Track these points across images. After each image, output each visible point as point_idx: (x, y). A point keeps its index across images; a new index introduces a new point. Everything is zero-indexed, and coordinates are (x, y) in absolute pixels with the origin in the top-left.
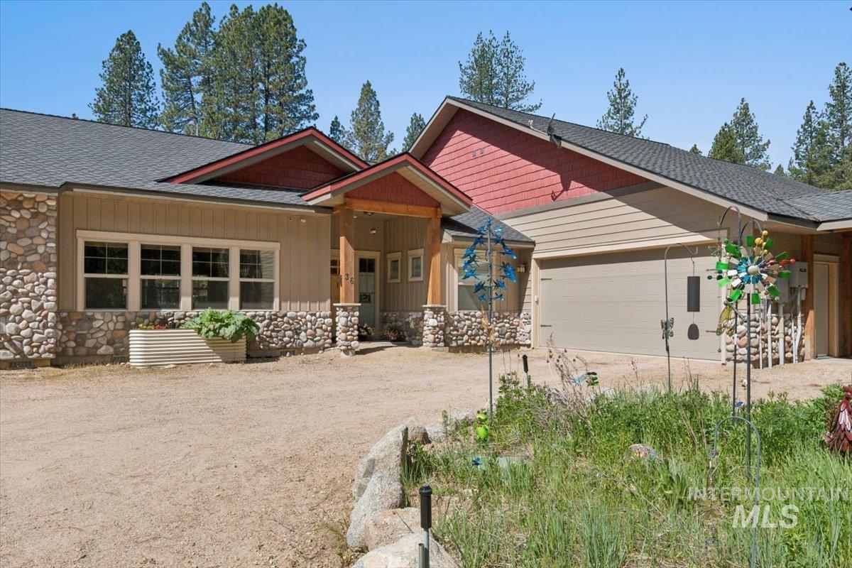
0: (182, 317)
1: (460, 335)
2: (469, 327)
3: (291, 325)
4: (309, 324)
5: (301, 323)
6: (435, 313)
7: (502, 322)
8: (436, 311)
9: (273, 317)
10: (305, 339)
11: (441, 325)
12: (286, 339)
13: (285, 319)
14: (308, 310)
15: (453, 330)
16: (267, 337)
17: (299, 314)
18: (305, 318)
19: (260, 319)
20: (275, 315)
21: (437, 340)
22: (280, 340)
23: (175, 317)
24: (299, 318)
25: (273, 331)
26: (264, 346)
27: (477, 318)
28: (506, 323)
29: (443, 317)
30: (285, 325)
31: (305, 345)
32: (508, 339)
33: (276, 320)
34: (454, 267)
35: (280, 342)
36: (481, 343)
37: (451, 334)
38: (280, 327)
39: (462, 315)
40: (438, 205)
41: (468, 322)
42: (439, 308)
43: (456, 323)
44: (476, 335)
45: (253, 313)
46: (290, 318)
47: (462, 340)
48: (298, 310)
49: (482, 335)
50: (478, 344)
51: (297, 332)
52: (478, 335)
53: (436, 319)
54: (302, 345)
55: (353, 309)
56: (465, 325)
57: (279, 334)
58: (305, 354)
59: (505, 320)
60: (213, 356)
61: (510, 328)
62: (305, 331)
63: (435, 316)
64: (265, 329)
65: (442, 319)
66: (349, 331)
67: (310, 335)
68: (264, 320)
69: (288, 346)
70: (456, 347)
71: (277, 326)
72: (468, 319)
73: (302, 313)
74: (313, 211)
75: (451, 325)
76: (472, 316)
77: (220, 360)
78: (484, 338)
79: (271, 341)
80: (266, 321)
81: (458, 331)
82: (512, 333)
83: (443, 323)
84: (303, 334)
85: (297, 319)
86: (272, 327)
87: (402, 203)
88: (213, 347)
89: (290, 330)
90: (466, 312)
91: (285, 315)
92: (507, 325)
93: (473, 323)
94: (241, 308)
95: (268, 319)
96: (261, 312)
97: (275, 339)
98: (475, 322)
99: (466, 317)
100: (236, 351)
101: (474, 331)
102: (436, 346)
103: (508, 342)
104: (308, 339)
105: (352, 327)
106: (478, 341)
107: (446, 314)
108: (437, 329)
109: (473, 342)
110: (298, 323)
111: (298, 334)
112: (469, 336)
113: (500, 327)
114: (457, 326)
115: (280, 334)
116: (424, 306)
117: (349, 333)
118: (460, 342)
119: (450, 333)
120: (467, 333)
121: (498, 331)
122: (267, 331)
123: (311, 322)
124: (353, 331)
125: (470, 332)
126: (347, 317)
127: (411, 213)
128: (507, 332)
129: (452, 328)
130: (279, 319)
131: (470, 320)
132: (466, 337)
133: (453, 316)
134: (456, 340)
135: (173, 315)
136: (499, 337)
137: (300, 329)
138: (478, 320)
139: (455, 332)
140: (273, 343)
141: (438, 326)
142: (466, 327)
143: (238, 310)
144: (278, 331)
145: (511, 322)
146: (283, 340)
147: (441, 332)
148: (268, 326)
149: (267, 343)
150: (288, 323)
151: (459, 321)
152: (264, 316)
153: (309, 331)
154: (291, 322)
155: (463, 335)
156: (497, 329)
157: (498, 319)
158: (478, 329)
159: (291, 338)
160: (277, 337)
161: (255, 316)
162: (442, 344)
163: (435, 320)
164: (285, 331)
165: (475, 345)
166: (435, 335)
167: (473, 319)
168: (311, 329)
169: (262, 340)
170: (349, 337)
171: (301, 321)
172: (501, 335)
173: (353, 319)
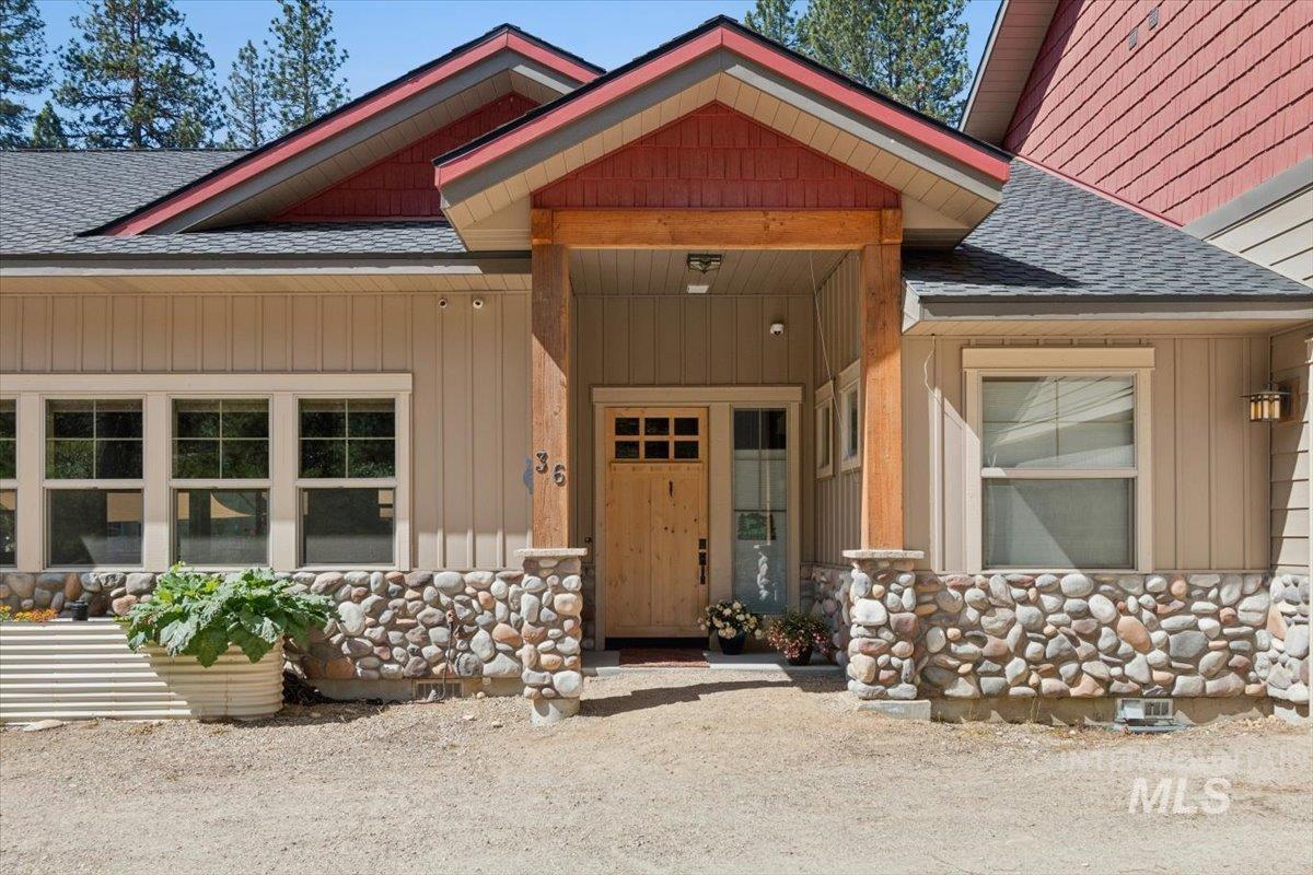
0: (145, 586)
1: (993, 659)
2: (1032, 630)
3: (443, 609)
4: (500, 608)
5: (474, 603)
6: (874, 580)
7: (1185, 610)
8: (882, 573)
9: (392, 586)
10: (486, 653)
11: (899, 622)
12: (430, 651)
13: (429, 590)
14: (499, 566)
15: (962, 640)
16: (376, 643)
17: (468, 577)
18: (488, 589)
19: (355, 591)
20: (399, 580)
21: (884, 674)
22: (413, 652)
23: (129, 586)
24: (469, 590)
25: (391, 626)
26: (364, 668)
27: (1065, 597)
28: (1202, 614)
29: (908, 592)
30: (429, 610)
31: (488, 669)
32: (1210, 675)
33: (400, 594)
34: (962, 413)
35: (413, 659)
36: (1085, 687)
37: (954, 656)
38: (414, 617)
39: (997, 585)
40: (888, 199)
41: (1023, 612)
42: (893, 561)
43: (971, 614)
44: (1059, 660)
45: (336, 576)
46: (443, 589)
47: (1001, 673)
48: (469, 566)
49: (1091, 657)
50: (1074, 692)
51: (461, 630)
52: (1073, 657)
53: (882, 599)
54: (478, 669)
55: (561, 566)
56: (1013, 622)
57: (408, 636)
58: (488, 695)
59: (1198, 606)
60: (170, 699)
61: (1221, 636)
62: (490, 627)
63: (877, 588)
64: (369, 620)
65: (908, 598)
66: (545, 638)
67: (502, 641)
68: (367, 594)
69: (436, 670)
70: (974, 700)
71: (403, 612)
72: (1025, 601)
73: (479, 574)
74: (476, 270)
75: (953, 619)
76: (1041, 590)
77: (187, 712)
78: (1098, 668)
79: (386, 656)
80: (374, 597)
81: (981, 641)
82: (1233, 652)
83: (912, 616)
84: (482, 635)
85: (463, 593)
86: (386, 616)
87: (748, 206)
88: (169, 673)
89: (442, 623)
90: (1016, 574)
91: (429, 581)
92: (1207, 624)
93: (1046, 614)
94: (303, 560)
95: (377, 592)
96: (356, 572)
97: (397, 651)
98: (1060, 610)
99: (1017, 592)
100: (231, 687)
101: (1052, 644)
102: (883, 696)
103: (1211, 686)
104: (497, 651)
105: (558, 623)
106: (1074, 680)
107: (924, 581)
108: (886, 635)
109: (1048, 684)
110: (467, 605)
111: (467, 637)
112: (1029, 662)
113: (1171, 632)
114: (978, 626)
115: (413, 636)
116: (848, 554)
117: (548, 644)
118: (989, 684)
119: (946, 650)
120: (1020, 649)
121: (1166, 647)
122: (373, 626)
123: (505, 600)
124: (558, 640)
125: (1033, 648)
126: (539, 595)
127: (781, 238)
128: (1206, 650)
129: (952, 632)
130: (410, 594)
131: (1037, 603)
132: (1016, 666)
133: (962, 589)
134: (975, 675)
135: (122, 583)
136: (1169, 667)
137: (472, 624)
138: (1071, 604)
139: (970, 648)
140: (391, 660)
141: (887, 625)
142: (1016, 630)
143: (293, 569)
144: (408, 628)
145: (1225, 612)
146: (421, 655)
147: (900, 646)
148: (376, 611)
149: (373, 661)
150: (436, 603)
151: (986, 608)
152: (365, 584)
153: (500, 629)
154: (444, 599)
155: (1003, 658)
156: (1157, 636)
157: (1166, 602)
158: (1073, 640)
159: (443, 647)
160: (403, 645)
161: (341, 583)
162: (904, 689)
163: (877, 603)
164: (429, 627)
165: (1062, 696)
166: (875, 655)
167: (1049, 601)
168: (507, 622)
169: (359, 653)
170: (545, 659)
171: (476, 597)
172: (1178, 659)
173: (558, 598)
